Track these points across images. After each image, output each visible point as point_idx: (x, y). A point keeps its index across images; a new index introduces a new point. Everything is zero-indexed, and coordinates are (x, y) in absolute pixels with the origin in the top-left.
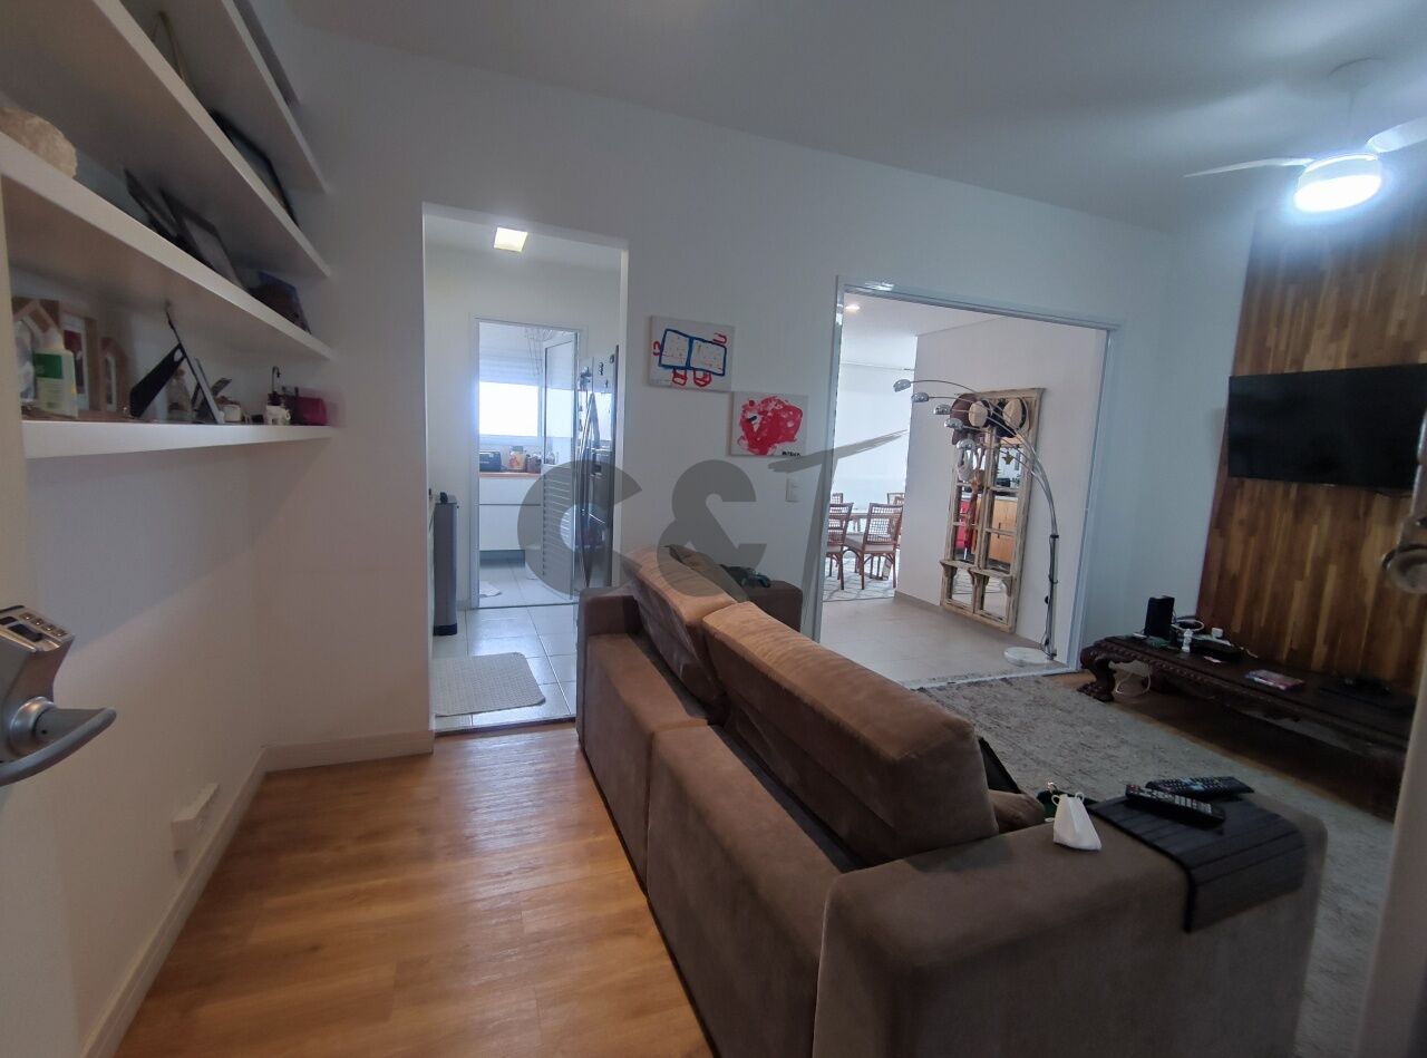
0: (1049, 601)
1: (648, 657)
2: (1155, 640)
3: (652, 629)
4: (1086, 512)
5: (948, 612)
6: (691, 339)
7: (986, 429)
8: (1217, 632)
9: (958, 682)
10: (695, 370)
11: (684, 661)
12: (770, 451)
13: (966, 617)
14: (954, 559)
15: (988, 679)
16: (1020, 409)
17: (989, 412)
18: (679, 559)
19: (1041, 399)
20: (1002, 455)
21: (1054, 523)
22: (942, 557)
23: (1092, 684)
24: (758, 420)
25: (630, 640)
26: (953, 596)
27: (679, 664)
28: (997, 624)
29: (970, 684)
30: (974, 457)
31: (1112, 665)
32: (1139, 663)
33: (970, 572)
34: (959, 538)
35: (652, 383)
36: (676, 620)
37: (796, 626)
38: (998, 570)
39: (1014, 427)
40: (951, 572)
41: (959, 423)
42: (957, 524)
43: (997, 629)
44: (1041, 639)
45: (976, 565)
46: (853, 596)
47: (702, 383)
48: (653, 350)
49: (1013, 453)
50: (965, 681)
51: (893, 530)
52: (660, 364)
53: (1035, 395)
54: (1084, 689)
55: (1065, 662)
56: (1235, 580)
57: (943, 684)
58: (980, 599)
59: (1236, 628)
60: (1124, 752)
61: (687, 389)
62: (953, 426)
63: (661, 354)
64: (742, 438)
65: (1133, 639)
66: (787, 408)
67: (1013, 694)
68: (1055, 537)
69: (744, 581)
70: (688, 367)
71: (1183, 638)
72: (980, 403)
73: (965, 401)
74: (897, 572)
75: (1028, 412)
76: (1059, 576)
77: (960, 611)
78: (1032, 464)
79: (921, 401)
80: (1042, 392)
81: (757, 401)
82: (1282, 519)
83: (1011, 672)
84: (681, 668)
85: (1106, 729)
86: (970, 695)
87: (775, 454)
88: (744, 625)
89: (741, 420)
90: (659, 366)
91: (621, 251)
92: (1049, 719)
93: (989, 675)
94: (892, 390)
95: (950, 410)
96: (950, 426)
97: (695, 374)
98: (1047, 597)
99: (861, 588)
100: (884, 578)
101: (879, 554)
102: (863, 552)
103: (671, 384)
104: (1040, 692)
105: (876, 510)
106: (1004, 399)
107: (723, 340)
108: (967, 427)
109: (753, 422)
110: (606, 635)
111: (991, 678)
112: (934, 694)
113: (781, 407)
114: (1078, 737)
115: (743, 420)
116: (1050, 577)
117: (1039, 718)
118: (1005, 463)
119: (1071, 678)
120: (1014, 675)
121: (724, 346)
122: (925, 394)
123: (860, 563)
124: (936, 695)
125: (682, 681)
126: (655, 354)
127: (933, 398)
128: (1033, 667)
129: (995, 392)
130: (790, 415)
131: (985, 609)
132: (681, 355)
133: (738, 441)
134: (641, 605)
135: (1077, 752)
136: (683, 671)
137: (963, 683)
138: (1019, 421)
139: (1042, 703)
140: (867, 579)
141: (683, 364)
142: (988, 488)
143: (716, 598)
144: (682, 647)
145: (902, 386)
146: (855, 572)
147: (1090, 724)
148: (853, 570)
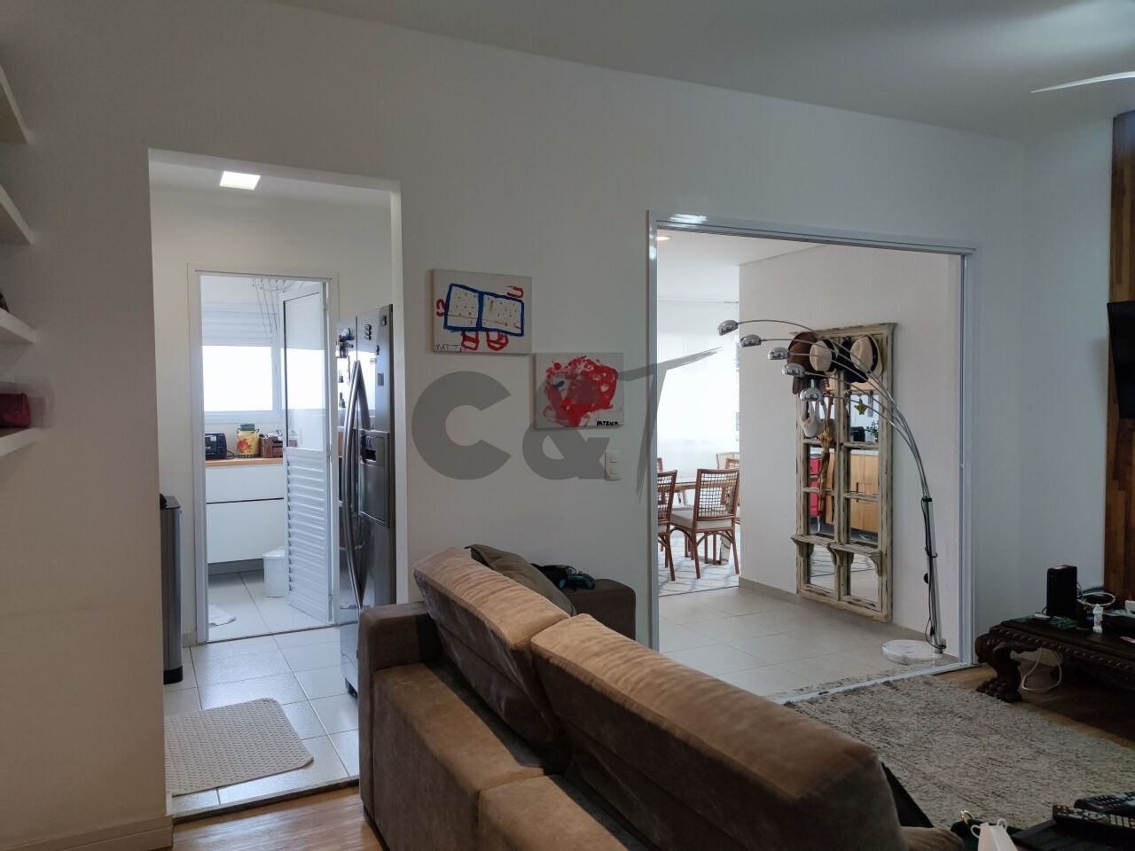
0: (930, 579)
1: (455, 692)
2: (1061, 621)
3: (458, 657)
4: (961, 469)
5: (808, 600)
6: (481, 295)
7: (832, 374)
8: (1132, 605)
9: (833, 691)
10: (487, 330)
11: (506, 694)
12: (583, 421)
13: (829, 605)
14: (808, 534)
15: (868, 684)
16: (870, 348)
17: (834, 354)
18: (484, 563)
19: (893, 334)
20: (853, 404)
21: (924, 484)
22: (793, 533)
23: (993, 680)
24: (567, 383)
25: (430, 672)
26: (813, 581)
27: (499, 700)
28: (870, 613)
29: (846, 693)
30: (821, 407)
31: (1014, 655)
32: (1045, 650)
33: (830, 549)
34: (811, 504)
35: (436, 349)
36: (494, 642)
37: (629, 632)
38: (864, 544)
39: (865, 370)
40: (806, 550)
41: (799, 369)
42: (808, 490)
43: (870, 618)
44: (923, 626)
45: (836, 539)
46: (687, 589)
47: (498, 346)
48: (436, 310)
49: (865, 399)
50: (841, 689)
51: (728, 500)
52: (446, 326)
53: (886, 332)
54: (984, 688)
55: (956, 654)
57: (815, 695)
58: (845, 581)
60: (1042, 764)
61: (478, 353)
62: (793, 373)
63: (446, 314)
64: (549, 408)
65: (1033, 622)
66: (599, 369)
67: (900, 702)
68: (927, 500)
69: (562, 583)
70: (479, 328)
71: (1093, 616)
72: (821, 343)
73: (802, 343)
74: (739, 553)
75: (881, 351)
76: (938, 548)
77: (822, 598)
78: (891, 412)
79: (751, 344)
80: (893, 327)
81: (564, 363)
83: (894, 673)
84: (503, 704)
85: (1017, 738)
86: (849, 707)
87: (588, 425)
88: (585, 645)
89: (546, 388)
90: (445, 328)
91: (391, 194)
92: (947, 730)
93: (869, 679)
94: (717, 332)
95: (786, 353)
96: (789, 374)
97: (488, 336)
98: (927, 574)
99: (696, 576)
100: (723, 562)
101: (714, 532)
102: (694, 531)
103: (458, 349)
104: (932, 696)
105: (705, 477)
106: (850, 338)
107: (519, 293)
108: (809, 374)
109: (560, 389)
110: (398, 668)
111: (872, 682)
112: (804, 708)
113: (593, 369)
114: (985, 750)
115: (548, 387)
116: (927, 550)
117: (935, 730)
118: (858, 412)
119: (967, 676)
120: (898, 677)
121: (520, 301)
122: (755, 337)
123: (691, 545)
124: (807, 710)
125: (505, 719)
126: (438, 314)
127: (765, 340)
128: (920, 665)
129: (837, 329)
130: (603, 377)
131: (852, 593)
132: (470, 314)
133: (544, 412)
134: (441, 625)
135: (986, 770)
136: (506, 708)
137: (838, 693)
138: (870, 363)
139: (936, 710)
140: (702, 564)
141: (474, 325)
142: (842, 444)
143: (542, 611)
144: (504, 677)
145: (728, 328)
146: (686, 556)
147: (997, 732)
148: (684, 554)
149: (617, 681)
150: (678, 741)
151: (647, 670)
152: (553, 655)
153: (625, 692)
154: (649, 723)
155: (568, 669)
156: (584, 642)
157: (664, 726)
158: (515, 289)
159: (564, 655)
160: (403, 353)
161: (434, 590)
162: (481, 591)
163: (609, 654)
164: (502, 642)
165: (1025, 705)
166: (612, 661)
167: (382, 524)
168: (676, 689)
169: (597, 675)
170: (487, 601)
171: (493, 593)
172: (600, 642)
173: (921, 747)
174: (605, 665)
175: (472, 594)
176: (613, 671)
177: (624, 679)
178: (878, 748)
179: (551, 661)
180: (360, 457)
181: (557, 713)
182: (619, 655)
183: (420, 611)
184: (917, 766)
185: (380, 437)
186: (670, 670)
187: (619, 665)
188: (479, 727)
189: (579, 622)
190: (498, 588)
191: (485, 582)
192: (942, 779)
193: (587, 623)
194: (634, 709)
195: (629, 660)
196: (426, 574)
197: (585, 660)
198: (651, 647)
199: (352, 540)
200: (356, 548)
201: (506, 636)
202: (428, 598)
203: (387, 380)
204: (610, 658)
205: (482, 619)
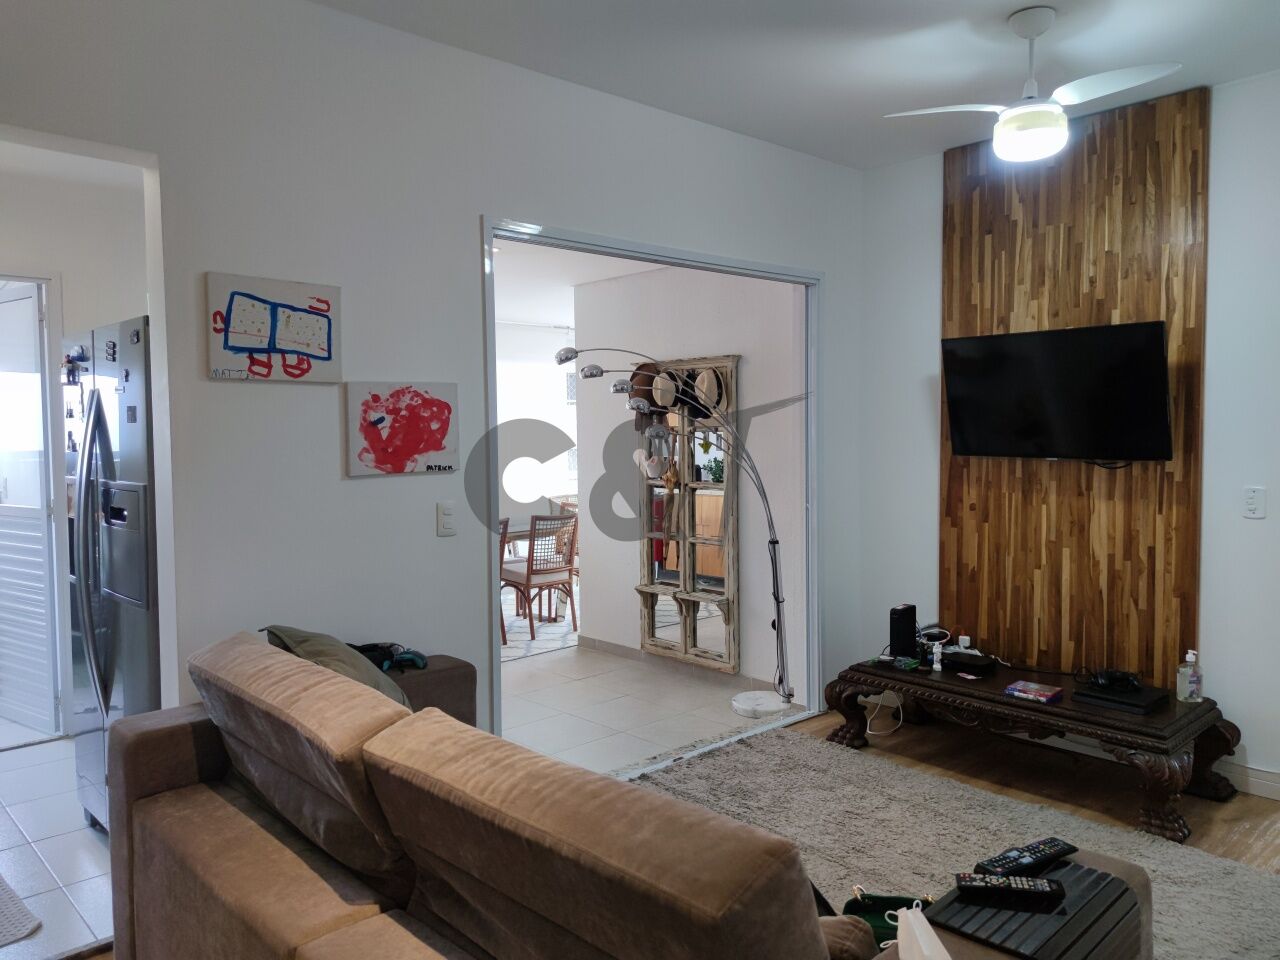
0: (777, 625)
1: (252, 818)
2: (906, 662)
3: (255, 771)
4: (807, 509)
5: (652, 656)
6: (274, 307)
7: (676, 410)
8: (965, 640)
9: (687, 756)
10: (283, 352)
11: (324, 815)
12: (409, 466)
13: (675, 660)
14: (652, 583)
15: (721, 744)
16: (715, 381)
17: (677, 387)
18: (287, 648)
19: (737, 367)
20: (697, 441)
21: (771, 527)
22: (637, 583)
23: (842, 727)
24: (389, 419)
25: (214, 794)
26: (659, 633)
27: (315, 823)
28: (716, 665)
29: (702, 756)
31: (861, 699)
32: (890, 692)
33: (675, 599)
35: (212, 375)
36: (309, 751)
37: (468, 716)
38: (710, 592)
39: (710, 405)
40: (650, 600)
41: (644, 404)
42: (652, 535)
43: (717, 670)
44: (772, 677)
45: (682, 588)
46: (521, 653)
47: (297, 372)
48: (212, 325)
49: (711, 437)
50: (695, 753)
51: (565, 549)
52: (226, 346)
53: (730, 365)
54: (834, 737)
55: (805, 703)
56: (974, 576)
57: (669, 762)
58: (691, 633)
59: (983, 633)
60: (894, 812)
61: (273, 383)
62: (636, 408)
63: (226, 331)
64: (366, 450)
65: (880, 665)
66: (428, 403)
67: (756, 761)
68: (774, 542)
69: (386, 665)
70: (272, 348)
71: (933, 654)
72: (664, 375)
73: (644, 377)
74: (577, 607)
75: (724, 384)
76: (785, 594)
77: (668, 653)
78: (737, 448)
79: (592, 376)
80: (737, 359)
81: (384, 394)
82: (1012, 500)
83: (746, 729)
84: (322, 828)
85: (870, 786)
86: (705, 772)
87: (416, 470)
88: (437, 748)
89: (361, 424)
90: (225, 349)
91: (144, 170)
92: (803, 786)
93: (722, 739)
94: (555, 362)
95: (629, 386)
96: (633, 409)
97: (284, 359)
98: (774, 621)
99: (530, 638)
100: (559, 619)
101: (550, 586)
102: (528, 587)
103: (244, 375)
104: (785, 751)
105: (541, 525)
106: (694, 370)
107: (323, 306)
108: (652, 408)
109: (380, 426)
110: (168, 794)
111: (726, 742)
112: (660, 779)
113: (420, 402)
114: (841, 803)
115: (365, 424)
116: (774, 594)
117: (792, 787)
118: (702, 450)
119: (815, 725)
120: (750, 733)
121: (327, 317)
122: (597, 367)
123: (524, 600)
124: (663, 781)
125: (324, 848)
126: (216, 330)
127: (608, 371)
128: (769, 717)
129: (681, 361)
130: (433, 412)
131: (700, 644)
132: (259, 331)
133: (360, 456)
134: (228, 733)
135: (844, 825)
136: (325, 832)
137: (694, 757)
138: (716, 398)
139: (791, 765)
140: (536, 623)
141: (265, 345)
142: (687, 485)
143: (374, 708)
144: (323, 794)
145: (566, 357)
146: (518, 615)
147: (850, 782)
148: (514, 613)
149: (482, 792)
150: (565, 859)
151: (520, 774)
152: (395, 765)
153: (495, 804)
154: (528, 841)
155: (416, 781)
156: (434, 744)
157: (548, 842)
158: (319, 300)
159: (409, 764)
160: (165, 380)
161: (220, 689)
162: (289, 688)
163: (469, 757)
164: (323, 753)
165: (874, 750)
166: (475, 766)
167: (138, 606)
168: (559, 795)
169: (457, 786)
170: (297, 701)
171: (306, 689)
172: (455, 743)
173: (780, 807)
174: (466, 772)
175: (274, 694)
176: (476, 779)
177: (492, 787)
178: (739, 814)
179: (392, 772)
180: (101, 514)
181: (396, 834)
182: (482, 757)
183: (197, 717)
184: (778, 829)
185: (132, 491)
186: (548, 771)
187: (482, 771)
188: (289, 861)
189: (425, 719)
190: (312, 682)
191: (292, 675)
192: (803, 840)
193: (435, 719)
194: (506, 825)
195: (495, 763)
196: (208, 669)
197: (439, 768)
198: (492, 732)
199: (91, 621)
200: (97, 631)
201: (328, 744)
202: (210, 699)
203: (141, 414)
204: (471, 763)
205: (293, 724)
